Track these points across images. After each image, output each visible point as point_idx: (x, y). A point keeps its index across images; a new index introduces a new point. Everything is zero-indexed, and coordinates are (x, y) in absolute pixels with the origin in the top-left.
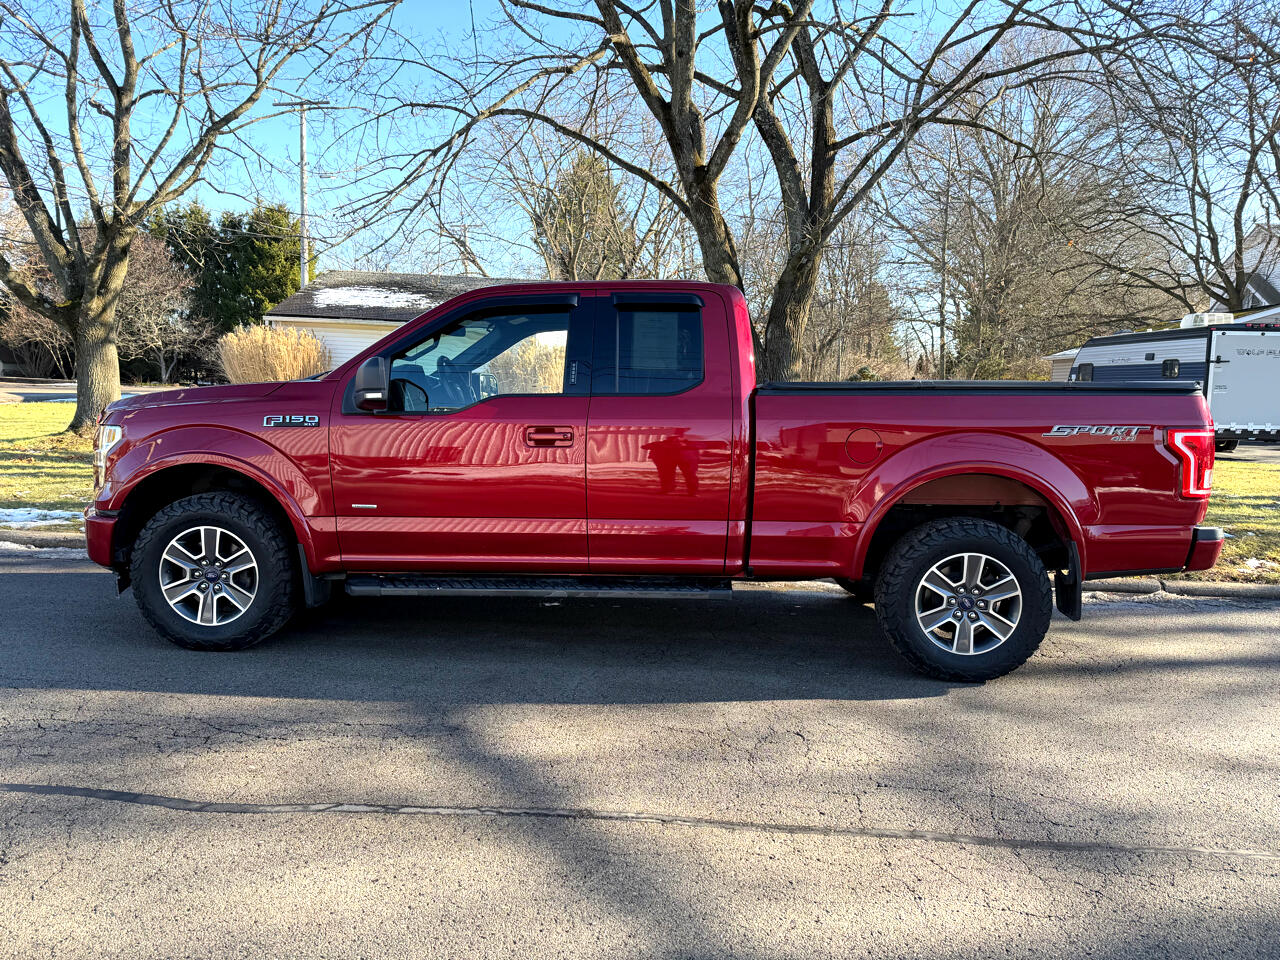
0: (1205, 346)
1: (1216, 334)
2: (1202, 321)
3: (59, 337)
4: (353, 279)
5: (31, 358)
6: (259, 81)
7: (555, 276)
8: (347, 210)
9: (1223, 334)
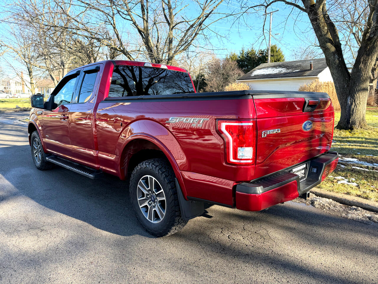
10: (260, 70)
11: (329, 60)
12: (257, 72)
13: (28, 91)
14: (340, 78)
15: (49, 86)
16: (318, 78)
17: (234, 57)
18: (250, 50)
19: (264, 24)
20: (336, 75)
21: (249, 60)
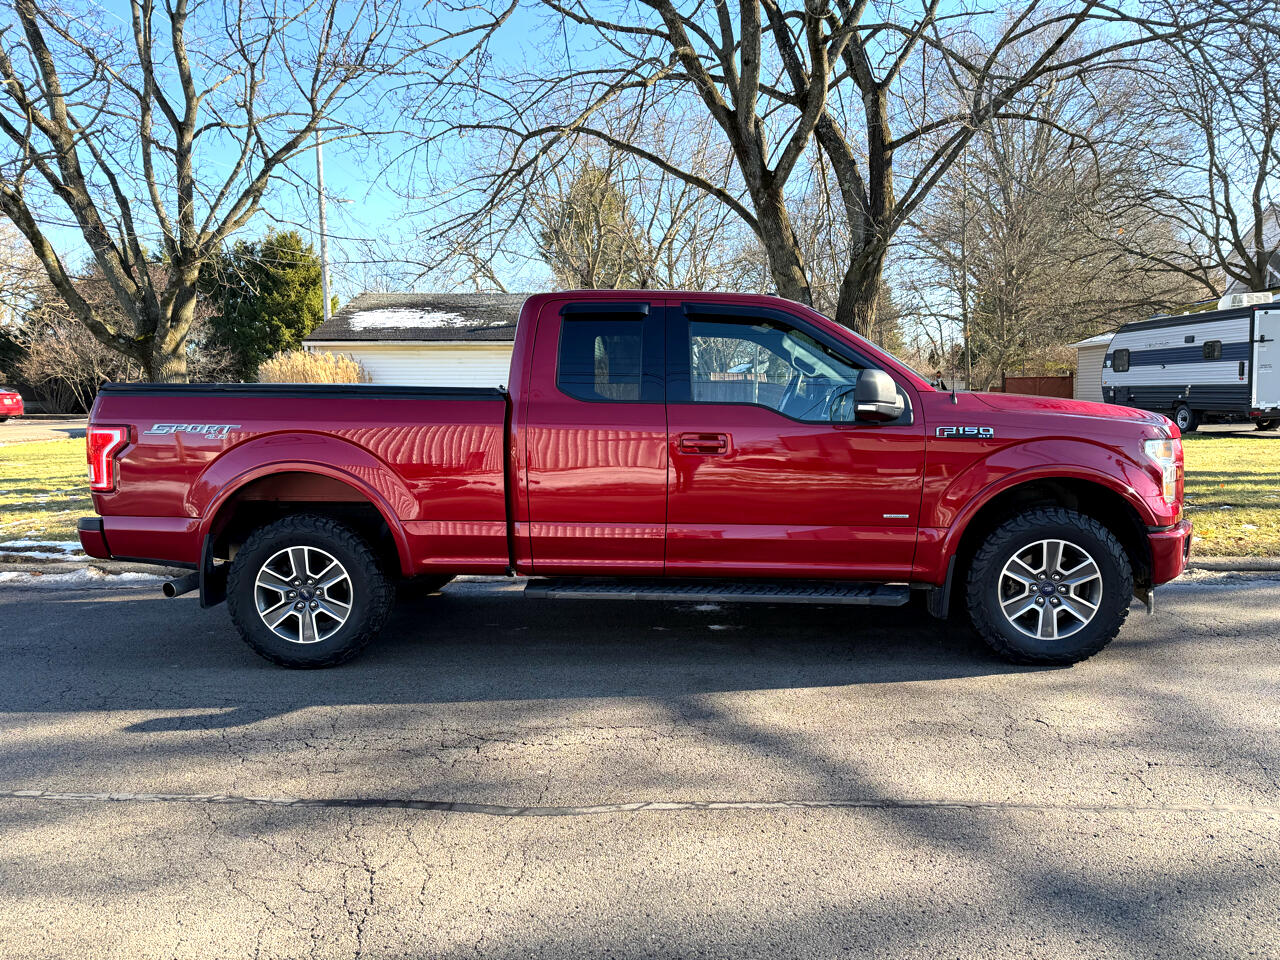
0: (1249, 326)
1: (1258, 314)
2: (1241, 302)
3: (80, 373)
4: (385, 301)
5: (52, 396)
6: (314, 110)
7: (573, 285)
8: (434, 233)
9: (1266, 313)
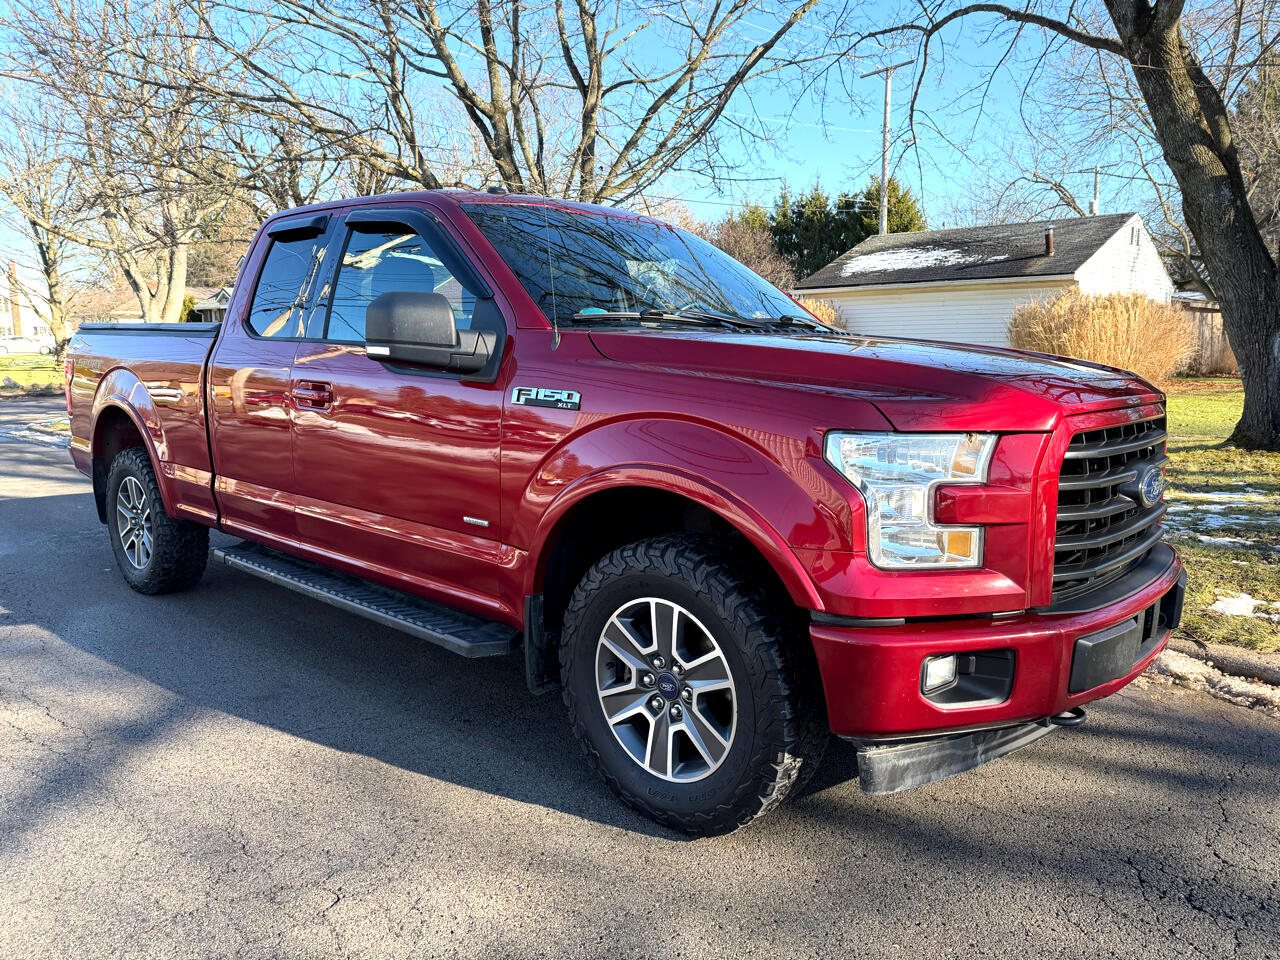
4: (891, 243)
10: (869, 256)
11: (1200, 207)
12: (859, 263)
13: (34, 331)
14: (1239, 268)
15: (112, 313)
16: (1075, 282)
17: (754, 221)
18: (808, 193)
19: (916, 94)
20: (1226, 257)
21: (806, 229)
